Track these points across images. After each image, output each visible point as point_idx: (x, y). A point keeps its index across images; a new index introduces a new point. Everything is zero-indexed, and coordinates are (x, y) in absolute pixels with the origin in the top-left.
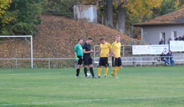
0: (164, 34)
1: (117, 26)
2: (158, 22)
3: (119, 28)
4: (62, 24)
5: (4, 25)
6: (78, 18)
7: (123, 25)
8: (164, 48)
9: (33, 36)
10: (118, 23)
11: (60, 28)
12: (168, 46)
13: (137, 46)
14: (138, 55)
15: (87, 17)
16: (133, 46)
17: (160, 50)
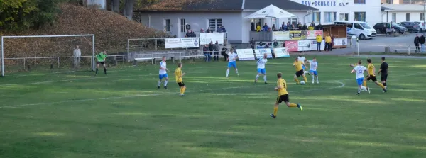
0: (168, 21)
1: (125, 13)
2: (163, 8)
3: (127, 15)
4: (73, 11)
5: (24, 15)
6: (88, 5)
7: (131, 11)
8: (195, 40)
10: (126, 10)
11: (72, 17)
13: (169, 39)
14: (170, 49)
15: (98, 4)
16: (165, 39)
17: (191, 43)
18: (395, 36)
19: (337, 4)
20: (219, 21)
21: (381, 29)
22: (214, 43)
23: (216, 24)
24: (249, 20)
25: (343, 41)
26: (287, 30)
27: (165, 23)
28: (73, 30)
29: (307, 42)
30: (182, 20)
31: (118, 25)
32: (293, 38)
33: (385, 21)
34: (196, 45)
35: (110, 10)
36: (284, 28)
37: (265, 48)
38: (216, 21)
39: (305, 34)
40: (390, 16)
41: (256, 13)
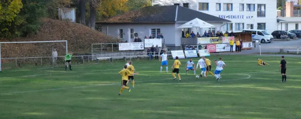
0: (121, 31)
1: (89, 24)
2: (117, 21)
3: (91, 26)
4: (51, 23)
5: (16, 27)
6: (63, 19)
7: (94, 24)
11: (51, 27)
12: (143, 43)
13: (122, 44)
15: (70, 18)
16: (119, 44)
17: (138, 46)
18: (287, 40)
19: (245, 17)
20: (159, 30)
21: (277, 35)
22: (155, 46)
23: (156, 32)
24: (181, 29)
25: (250, 44)
26: (208, 36)
27: (119, 32)
28: (52, 37)
29: (223, 45)
30: (131, 30)
31: (85, 34)
32: (213, 43)
33: (280, 29)
34: (142, 48)
35: (79, 23)
36: (206, 35)
37: (192, 49)
38: (156, 30)
39: (221, 40)
40: (284, 26)
41: (186, 24)
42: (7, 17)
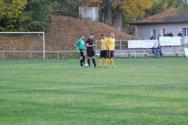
0: (154, 31)
1: (115, 24)
2: (150, 21)
3: (117, 26)
4: (69, 22)
5: (20, 23)
6: (83, 18)
7: (120, 23)
8: (155, 42)
9: (45, 32)
10: (116, 22)
11: (67, 26)
12: (158, 40)
13: (132, 41)
14: (132, 49)
15: (90, 17)
16: (129, 41)
17: (151, 44)
30: (163, 30)
42: (9, 13)
